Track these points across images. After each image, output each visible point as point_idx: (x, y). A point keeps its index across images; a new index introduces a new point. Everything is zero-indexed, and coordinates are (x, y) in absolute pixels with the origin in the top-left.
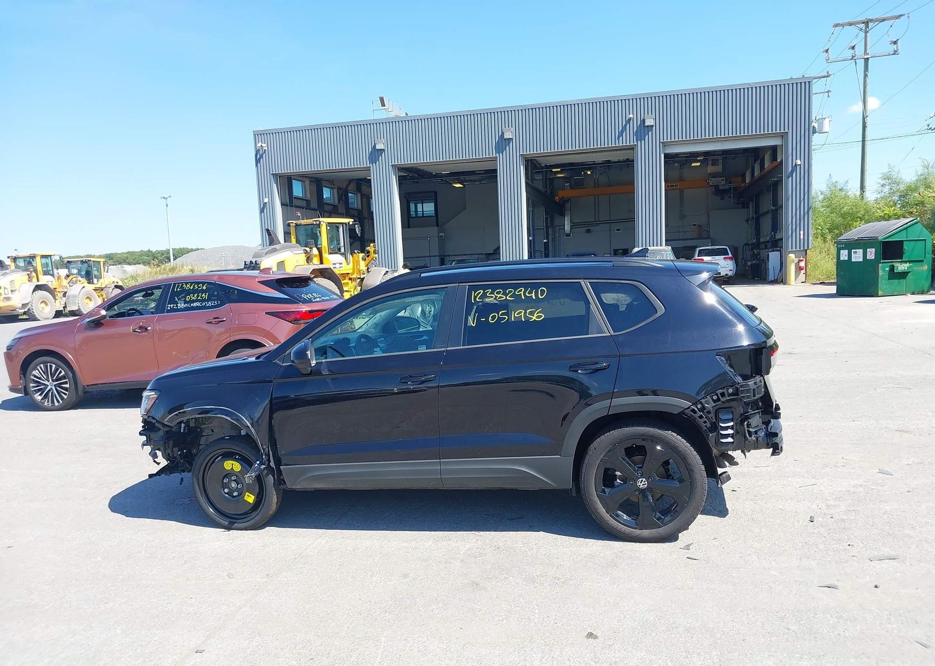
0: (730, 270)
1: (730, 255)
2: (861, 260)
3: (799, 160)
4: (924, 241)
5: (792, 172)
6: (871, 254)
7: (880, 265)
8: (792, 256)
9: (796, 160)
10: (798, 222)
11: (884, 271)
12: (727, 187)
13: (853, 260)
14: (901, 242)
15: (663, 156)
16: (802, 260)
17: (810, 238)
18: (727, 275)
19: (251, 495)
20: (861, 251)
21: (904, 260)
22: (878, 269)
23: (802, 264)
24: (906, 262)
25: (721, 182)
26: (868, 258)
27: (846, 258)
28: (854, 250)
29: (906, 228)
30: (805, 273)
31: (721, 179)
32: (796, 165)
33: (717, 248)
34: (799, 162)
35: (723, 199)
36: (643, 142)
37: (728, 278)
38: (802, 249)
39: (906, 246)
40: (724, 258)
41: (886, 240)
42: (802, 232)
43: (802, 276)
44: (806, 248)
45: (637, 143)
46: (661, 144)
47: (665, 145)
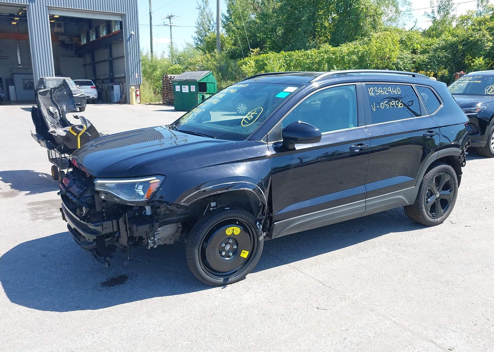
0: (95, 95)
1: (94, 86)
2: (188, 91)
3: (133, 32)
4: (214, 84)
5: (129, 38)
6: (193, 88)
7: (198, 95)
8: (133, 87)
9: (131, 31)
10: (134, 68)
11: (200, 98)
12: (70, 43)
13: (183, 91)
14: (206, 83)
15: (48, 16)
16: (138, 91)
17: (141, 78)
18: (93, 98)
19: (246, 252)
20: (188, 86)
21: (207, 92)
22: (197, 97)
23: (138, 93)
24: (208, 94)
25: (67, 39)
26: (191, 91)
27: (179, 90)
28: (184, 86)
29: (207, 76)
30: (140, 98)
31: (66, 37)
32: (131, 34)
33: (86, 81)
34: (133, 33)
35: (68, 50)
36: (34, 3)
37: (93, 100)
38: (137, 84)
39: (208, 85)
40: (92, 87)
41: (200, 82)
42: (137, 74)
43: (138, 100)
44: (139, 84)
45: (29, 3)
46: (47, 7)
47: (49, 8)
